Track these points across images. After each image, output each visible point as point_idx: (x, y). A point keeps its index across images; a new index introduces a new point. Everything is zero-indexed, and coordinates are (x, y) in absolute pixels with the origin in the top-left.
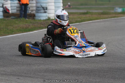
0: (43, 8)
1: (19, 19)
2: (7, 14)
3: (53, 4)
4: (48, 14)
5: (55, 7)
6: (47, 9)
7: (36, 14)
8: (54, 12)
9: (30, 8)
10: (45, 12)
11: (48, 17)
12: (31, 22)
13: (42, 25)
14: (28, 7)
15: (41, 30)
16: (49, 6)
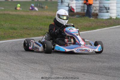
0: (106, 8)
1: (83, 18)
2: (72, 13)
3: (115, 4)
4: (110, 13)
5: (117, 7)
6: (109, 9)
7: (99, 14)
8: (116, 12)
9: (93, 8)
10: (107, 12)
11: (110, 17)
12: (94, 21)
13: (104, 24)
14: (92, 7)
15: (104, 29)
16: (111, 6)
